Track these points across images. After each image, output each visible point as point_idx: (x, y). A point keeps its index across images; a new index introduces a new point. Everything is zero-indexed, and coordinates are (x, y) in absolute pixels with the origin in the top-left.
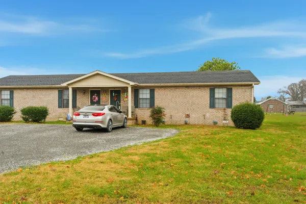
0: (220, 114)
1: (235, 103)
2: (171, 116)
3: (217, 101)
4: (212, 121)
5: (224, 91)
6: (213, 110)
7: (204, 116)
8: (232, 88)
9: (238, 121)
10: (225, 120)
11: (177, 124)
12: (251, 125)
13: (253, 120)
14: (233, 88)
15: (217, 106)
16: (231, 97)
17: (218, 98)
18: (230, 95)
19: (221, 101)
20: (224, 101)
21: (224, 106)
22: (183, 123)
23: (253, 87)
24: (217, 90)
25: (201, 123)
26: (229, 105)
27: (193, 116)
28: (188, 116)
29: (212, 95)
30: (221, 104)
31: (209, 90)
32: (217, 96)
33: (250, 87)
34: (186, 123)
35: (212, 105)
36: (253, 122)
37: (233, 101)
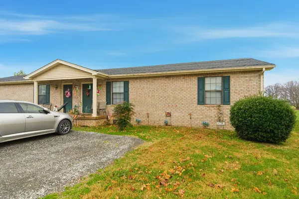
0: (213, 112)
1: (235, 98)
2: (148, 114)
3: (208, 95)
4: (201, 122)
5: (219, 80)
6: (202, 107)
7: (190, 114)
8: (229, 77)
9: (244, 128)
10: (220, 121)
11: (156, 124)
12: (271, 137)
13: (275, 128)
14: (231, 76)
15: (208, 101)
16: (229, 88)
17: (210, 91)
18: (226, 86)
19: (213, 95)
20: (219, 95)
21: (219, 102)
22: (162, 124)
23: (263, 74)
24: (207, 80)
25: (185, 124)
26: (226, 100)
27: (175, 114)
28: (169, 115)
29: (201, 87)
30: (214, 99)
31: (196, 81)
32: (207, 88)
33: (257, 74)
34: (167, 124)
35: (201, 101)
36: (276, 131)
37: (232, 95)
